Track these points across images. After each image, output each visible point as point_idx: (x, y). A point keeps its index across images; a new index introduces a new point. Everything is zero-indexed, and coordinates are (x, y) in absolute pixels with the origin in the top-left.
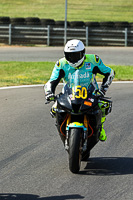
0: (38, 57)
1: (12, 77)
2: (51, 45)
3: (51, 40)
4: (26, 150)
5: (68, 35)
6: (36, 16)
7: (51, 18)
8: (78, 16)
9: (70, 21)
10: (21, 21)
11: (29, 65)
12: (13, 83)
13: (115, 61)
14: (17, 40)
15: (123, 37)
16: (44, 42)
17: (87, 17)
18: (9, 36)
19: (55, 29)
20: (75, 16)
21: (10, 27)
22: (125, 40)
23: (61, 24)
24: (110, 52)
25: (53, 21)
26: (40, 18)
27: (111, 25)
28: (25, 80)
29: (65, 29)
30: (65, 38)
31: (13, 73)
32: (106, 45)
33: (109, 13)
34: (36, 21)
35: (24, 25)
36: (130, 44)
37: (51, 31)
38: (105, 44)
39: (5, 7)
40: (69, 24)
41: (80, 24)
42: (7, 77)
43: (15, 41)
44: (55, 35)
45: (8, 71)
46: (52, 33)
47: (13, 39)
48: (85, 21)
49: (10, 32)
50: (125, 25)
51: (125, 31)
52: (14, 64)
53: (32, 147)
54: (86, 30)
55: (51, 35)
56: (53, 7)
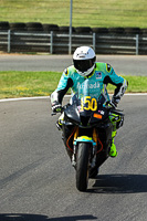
0: (40, 67)
1: (12, 89)
2: (54, 53)
3: (54, 47)
4: (27, 168)
5: (73, 43)
6: (38, 21)
7: (54, 23)
8: (84, 21)
9: (75, 26)
10: (21, 27)
11: (30, 75)
12: (13, 95)
13: (125, 71)
14: (17, 47)
15: (134, 45)
16: (46, 50)
17: (94, 22)
18: (8, 43)
19: (59, 35)
20: (81, 22)
21: (9, 33)
22: (136, 48)
23: (66, 30)
24: (119, 61)
25: (56, 26)
26: (43, 23)
27: (120, 31)
28: (25, 91)
29: (70, 35)
30: (70, 45)
31: (13, 83)
32: (115, 54)
33: (119, 18)
34: (37, 27)
35: (25, 31)
36: (141, 52)
37: (55, 37)
38: (114, 52)
39: (4, 11)
40: (74, 30)
41: (86, 30)
42: (5, 89)
43: (14, 49)
44: (59, 42)
45: (7, 82)
46: (56, 40)
47: (12, 47)
48: (92, 27)
49: (9, 38)
50: (136, 31)
51: (136, 38)
52: (14, 74)
53: (33, 166)
54: (94, 36)
55: (54, 42)
56: (56, 11)
